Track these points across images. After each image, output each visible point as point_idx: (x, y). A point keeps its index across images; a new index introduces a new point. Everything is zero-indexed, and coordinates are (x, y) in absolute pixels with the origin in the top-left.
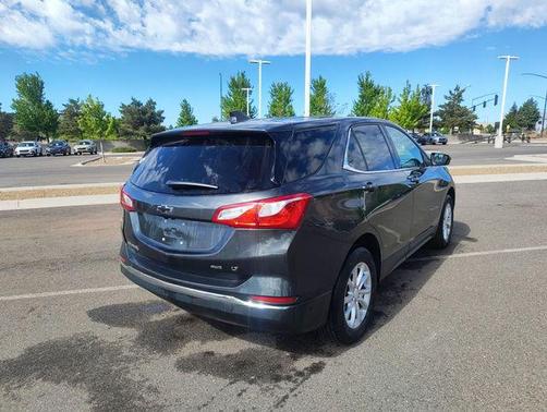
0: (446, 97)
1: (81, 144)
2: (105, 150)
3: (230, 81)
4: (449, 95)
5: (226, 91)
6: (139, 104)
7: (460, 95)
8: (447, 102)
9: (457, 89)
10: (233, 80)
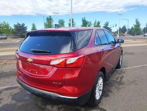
0: (104, 25)
1: (2, 36)
2: (9, 38)
3: (46, 18)
4: (105, 24)
5: (46, 21)
6: (20, 24)
7: (108, 24)
8: (105, 26)
9: (107, 22)
10: (47, 18)
